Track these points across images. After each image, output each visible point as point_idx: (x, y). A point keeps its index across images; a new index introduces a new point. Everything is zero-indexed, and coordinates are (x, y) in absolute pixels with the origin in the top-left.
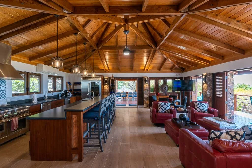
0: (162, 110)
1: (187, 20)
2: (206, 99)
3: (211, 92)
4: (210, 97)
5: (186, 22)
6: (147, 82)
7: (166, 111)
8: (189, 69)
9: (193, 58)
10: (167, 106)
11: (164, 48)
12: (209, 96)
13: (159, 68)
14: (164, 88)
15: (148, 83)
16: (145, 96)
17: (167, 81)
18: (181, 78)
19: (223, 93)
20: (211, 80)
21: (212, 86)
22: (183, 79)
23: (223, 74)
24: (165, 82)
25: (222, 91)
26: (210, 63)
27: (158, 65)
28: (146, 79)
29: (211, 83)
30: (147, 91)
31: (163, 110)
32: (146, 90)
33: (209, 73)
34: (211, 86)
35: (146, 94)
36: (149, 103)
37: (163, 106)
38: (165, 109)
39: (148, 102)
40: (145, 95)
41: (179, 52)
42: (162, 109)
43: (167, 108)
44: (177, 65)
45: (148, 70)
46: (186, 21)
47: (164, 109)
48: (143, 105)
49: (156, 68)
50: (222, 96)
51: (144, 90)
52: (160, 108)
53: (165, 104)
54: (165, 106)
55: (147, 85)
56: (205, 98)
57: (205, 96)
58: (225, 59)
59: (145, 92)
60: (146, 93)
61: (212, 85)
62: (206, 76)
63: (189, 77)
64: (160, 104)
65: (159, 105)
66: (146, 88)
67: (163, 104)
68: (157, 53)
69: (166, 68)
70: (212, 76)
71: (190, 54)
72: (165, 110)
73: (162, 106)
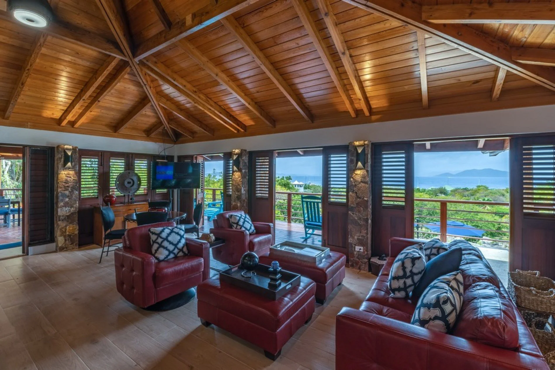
0: (167, 253)
1: (270, 6)
2: (239, 205)
3: (247, 188)
4: (246, 198)
5: (267, 9)
6: (69, 164)
7: (178, 253)
8: (194, 137)
9: (221, 113)
10: (179, 237)
11: (158, 67)
12: (244, 198)
13: (114, 124)
14: (129, 183)
15: (73, 168)
16: (63, 211)
17: (136, 162)
18: (170, 158)
19: (269, 191)
20: (247, 164)
21: (249, 176)
22: (176, 160)
23: (269, 154)
24: (129, 167)
25: (268, 186)
26: (245, 131)
27: (113, 115)
28: (69, 153)
29: (247, 171)
30: (72, 192)
31: (170, 252)
32: (67, 190)
33: (245, 150)
34: (247, 177)
35: (66, 205)
36: (77, 232)
37: (170, 238)
38: (176, 245)
39: (73, 228)
40: (61, 207)
41: (195, 89)
42: (166, 248)
43: (179, 241)
44: (168, 123)
45: (77, 125)
46: (268, 7)
47: (171, 247)
48: (52, 240)
49: (104, 123)
50: (267, 195)
51: (59, 190)
52: (160, 246)
53: (172, 231)
54: (174, 238)
55: (72, 173)
56: (237, 201)
57: (237, 197)
58: (278, 126)
59: (61, 198)
60: (67, 199)
61: (248, 174)
62: (240, 155)
63: (191, 157)
64: (159, 235)
65: (153, 237)
66: (66, 182)
67: (167, 231)
68: (126, 76)
69: (135, 129)
70: (249, 156)
71: (215, 103)
72: (176, 251)
73: (166, 239)
